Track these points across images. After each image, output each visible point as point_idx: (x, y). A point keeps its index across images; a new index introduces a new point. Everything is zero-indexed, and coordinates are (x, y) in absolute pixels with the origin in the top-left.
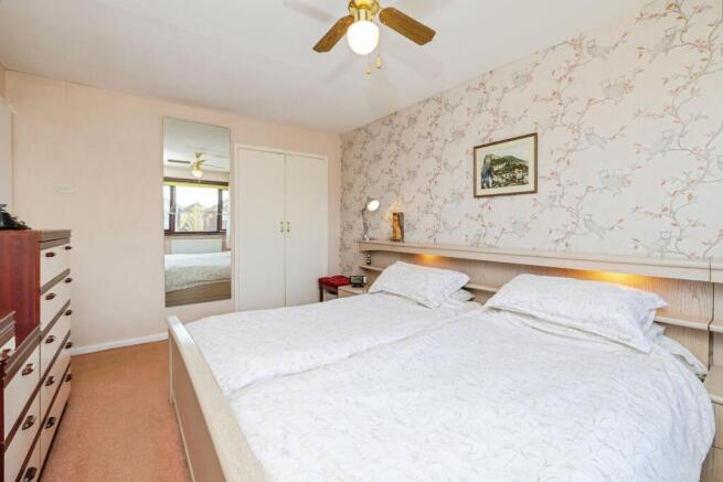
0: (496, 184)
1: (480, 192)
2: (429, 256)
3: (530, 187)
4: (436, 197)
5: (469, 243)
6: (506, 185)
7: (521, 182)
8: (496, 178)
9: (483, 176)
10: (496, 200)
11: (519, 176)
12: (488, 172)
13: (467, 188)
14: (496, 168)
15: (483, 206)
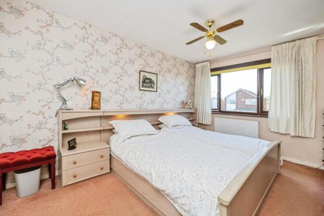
0: (146, 87)
1: (141, 88)
2: (121, 115)
3: (155, 90)
4: (122, 87)
5: (137, 108)
6: (149, 88)
7: (153, 88)
8: (147, 85)
9: (142, 83)
10: (146, 92)
11: (153, 85)
12: (144, 82)
13: (136, 85)
14: (147, 81)
15: (142, 94)
